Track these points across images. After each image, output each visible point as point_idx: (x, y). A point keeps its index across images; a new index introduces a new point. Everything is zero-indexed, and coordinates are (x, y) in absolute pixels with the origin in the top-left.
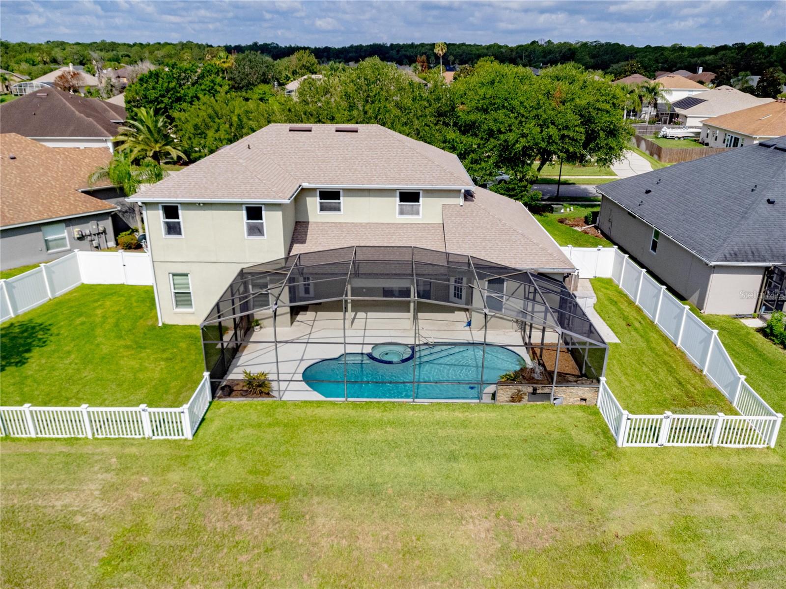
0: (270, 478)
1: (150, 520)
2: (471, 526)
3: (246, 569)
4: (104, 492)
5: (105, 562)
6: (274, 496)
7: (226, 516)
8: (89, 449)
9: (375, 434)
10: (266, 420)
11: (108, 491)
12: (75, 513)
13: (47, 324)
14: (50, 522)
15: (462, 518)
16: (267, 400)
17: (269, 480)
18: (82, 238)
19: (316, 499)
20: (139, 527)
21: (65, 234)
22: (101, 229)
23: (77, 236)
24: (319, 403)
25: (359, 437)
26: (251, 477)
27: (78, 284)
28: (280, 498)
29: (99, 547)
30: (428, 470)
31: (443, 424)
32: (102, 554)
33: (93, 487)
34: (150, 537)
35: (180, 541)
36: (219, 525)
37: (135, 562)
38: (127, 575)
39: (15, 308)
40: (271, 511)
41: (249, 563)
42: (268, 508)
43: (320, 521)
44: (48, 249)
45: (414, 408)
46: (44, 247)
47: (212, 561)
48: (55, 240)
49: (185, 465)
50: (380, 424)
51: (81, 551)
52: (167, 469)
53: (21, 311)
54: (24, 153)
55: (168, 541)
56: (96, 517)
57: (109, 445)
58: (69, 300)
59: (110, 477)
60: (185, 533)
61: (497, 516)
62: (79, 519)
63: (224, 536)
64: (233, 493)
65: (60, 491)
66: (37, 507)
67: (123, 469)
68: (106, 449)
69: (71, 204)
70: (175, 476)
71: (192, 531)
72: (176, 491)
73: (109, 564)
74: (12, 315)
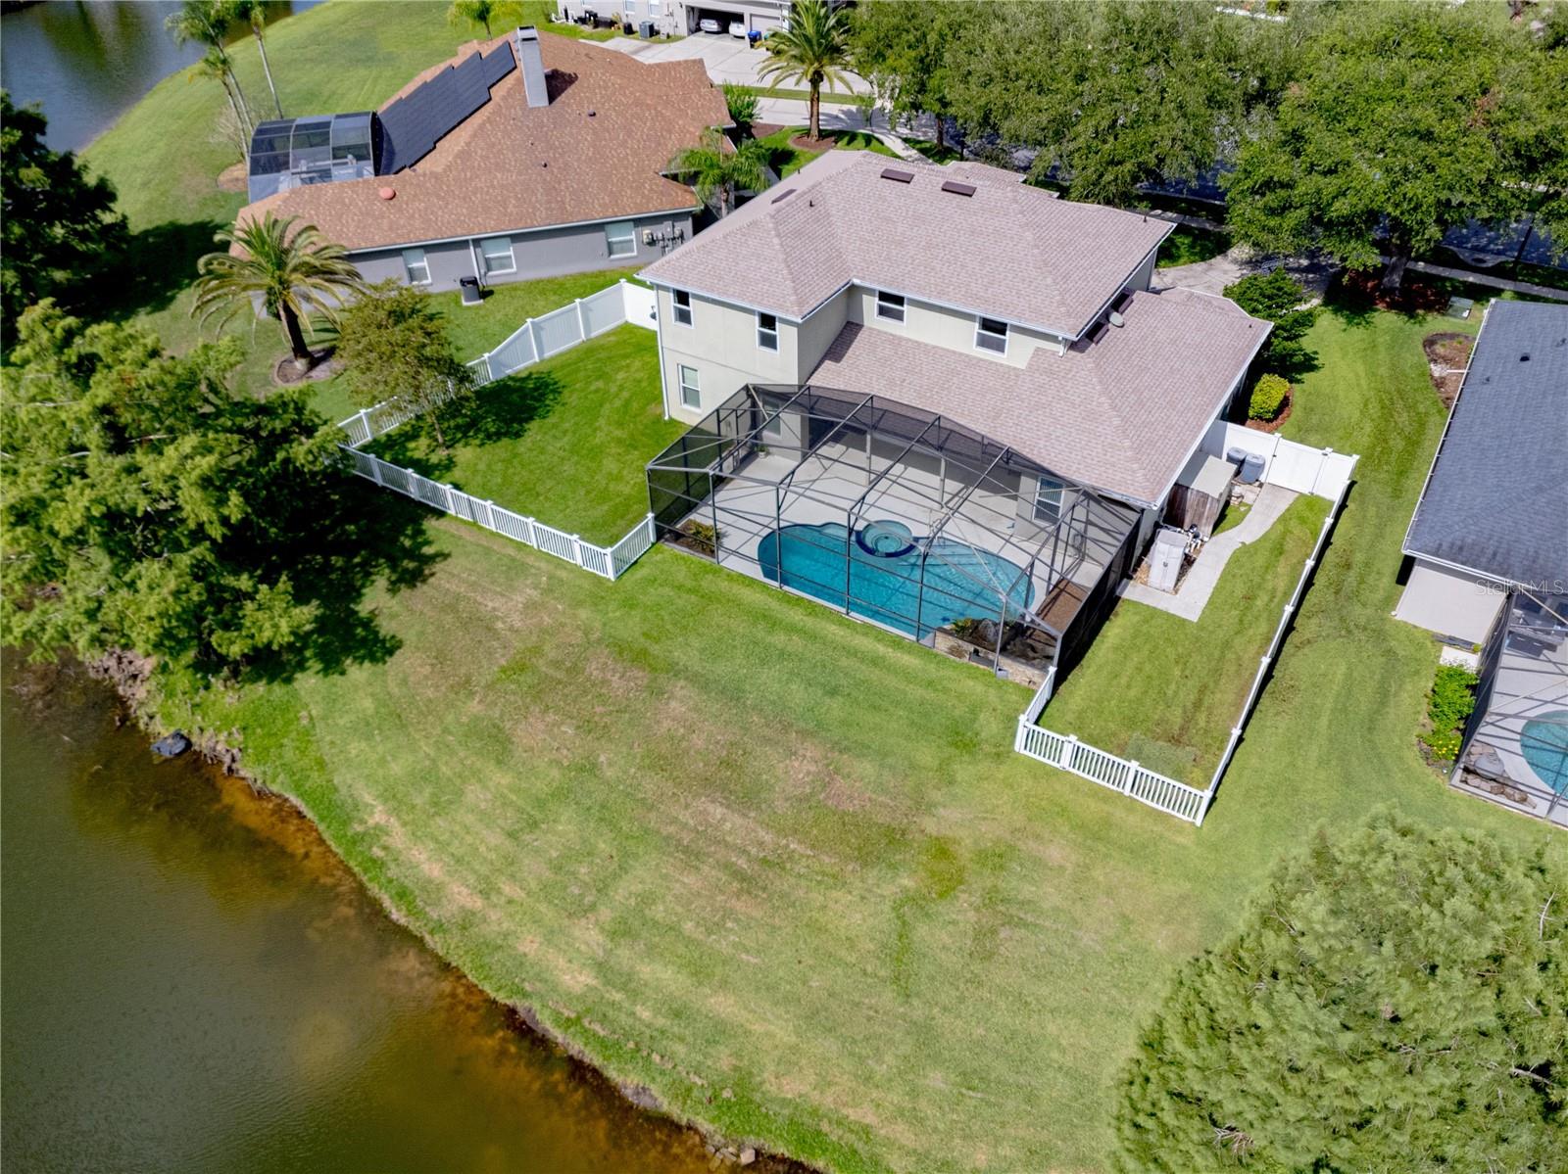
0: (657, 647)
1: (547, 648)
2: (796, 764)
3: (596, 718)
4: (526, 607)
5: (503, 670)
6: (650, 665)
7: (604, 667)
8: (530, 560)
9: (779, 639)
10: (689, 584)
11: (530, 606)
12: (497, 618)
13: (560, 384)
14: (479, 619)
15: (795, 754)
16: (706, 559)
17: (655, 649)
18: (652, 242)
19: (682, 683)
20: (537, 650)
21: (633, 236)
22: (677, 233)
23: (646, 240)
24: (751, 582)
25: (760, 634)
26: (642, 640)
27: (620, 322)
28: (654, 669)
29: (503, 656)
30: (798, 694)
31: (852, 653)
32: (503, 662)
33: (519, 599)
34: (541, 662)
35: (560, 675)
36: (595, 673)
37: (522, 679)
38: (513, 687)
39: (541, 352)
40: (641, 676)
41: (602, 715)
42: (641, 674)
43: (673, 704)
44: (610, 253)
45: (842, 622)
46: (606, 253)
47: (575, 701)
48: (621, 242)
49: (596, 605)
50: (792, 629)
51: (490, 653)
52: (580, 604)
53: (547, 355)
54: (607, 106)
55: (551, 672)
56: (511, 629)
57: (548, 561)
58: (602, 347)
59: (535, 594)
60: (568, 670)
61: (828, 765)
62: (500, 625)
63: (594, 685)
64: (620, 648)
65: (496, 593)
66: (475, 601)
67: (549, 591)
68: (543, 565)
69: (643, 196)
70: (584, 614)
71: (574, 670)
72: (578, 627)
73: (504, 672)
74: (537, 359)
